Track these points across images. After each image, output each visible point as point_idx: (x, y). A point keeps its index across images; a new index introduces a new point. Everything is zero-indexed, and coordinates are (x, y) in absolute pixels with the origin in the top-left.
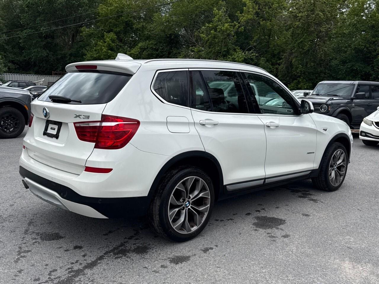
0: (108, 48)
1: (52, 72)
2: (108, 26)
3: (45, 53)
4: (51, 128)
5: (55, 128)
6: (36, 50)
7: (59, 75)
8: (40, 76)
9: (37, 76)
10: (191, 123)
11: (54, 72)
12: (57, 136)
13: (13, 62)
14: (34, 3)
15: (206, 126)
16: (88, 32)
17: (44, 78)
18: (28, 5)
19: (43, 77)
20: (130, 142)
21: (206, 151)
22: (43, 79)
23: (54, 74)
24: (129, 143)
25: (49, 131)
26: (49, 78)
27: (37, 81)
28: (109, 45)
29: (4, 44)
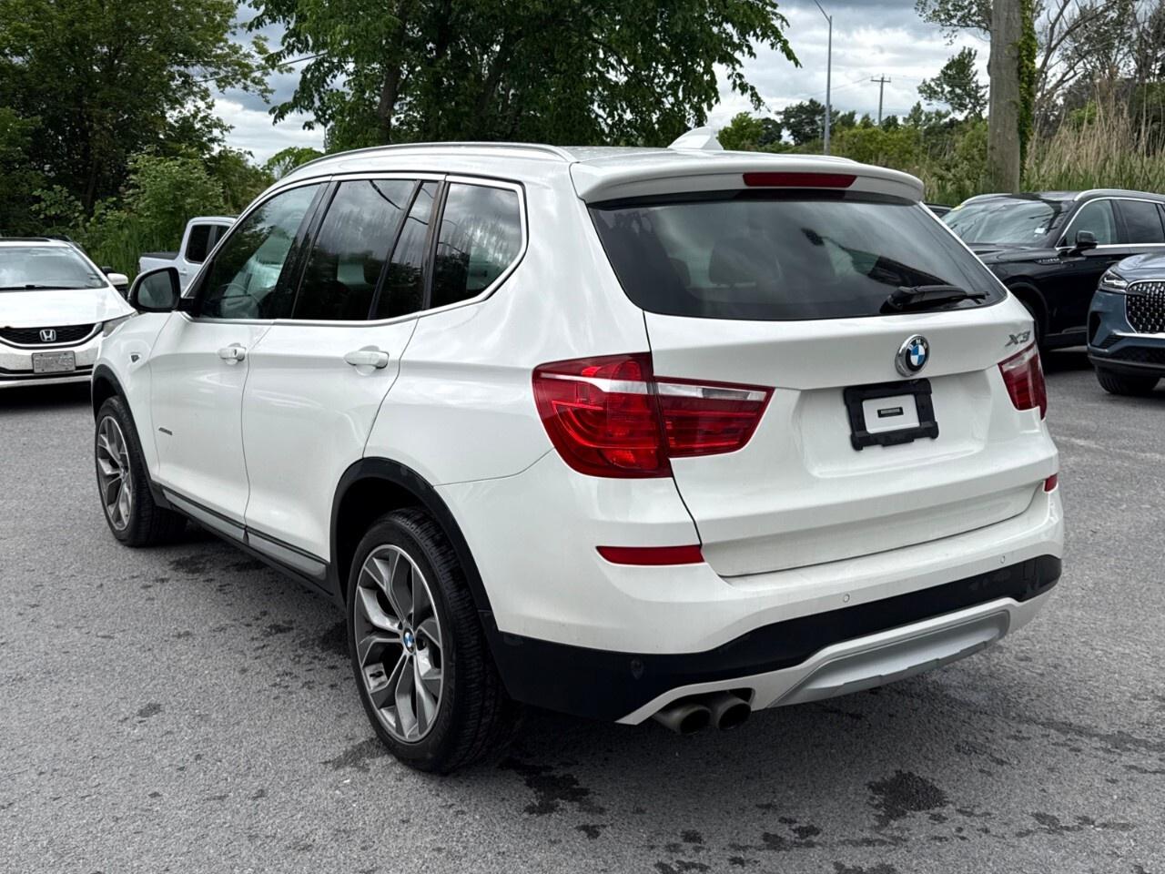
4: (879, 412)
5: (901, 409)
12: (928, 429)
25: (874, 425)
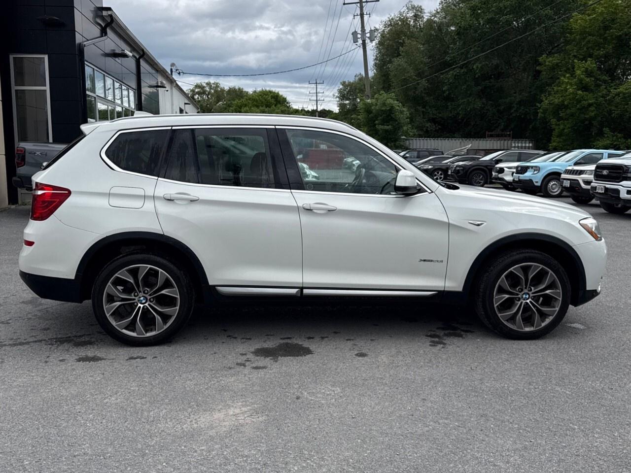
0: (578, 86)
1: (486, 133)
2: (585, 49)
3: (478, 104)
6: (465, 100)
7: (496, 137)
8: (464, 141)
9: (461, 141)
10: (149, 197)
11: (489, 133)
13: (433, 121)
14: (468, 26)
15: (175, 202)
16: (550, 64)
17: (472, 143)
18: (459, 31)
19: (470, 142)
20: (54, 214)
21: (165, 234)
22: (469, 144)
23: (488, 137)
24: (52, 215)
26: (479, 143)
27: (460, 149)
28: (581, 80)
29: (423, 95)
